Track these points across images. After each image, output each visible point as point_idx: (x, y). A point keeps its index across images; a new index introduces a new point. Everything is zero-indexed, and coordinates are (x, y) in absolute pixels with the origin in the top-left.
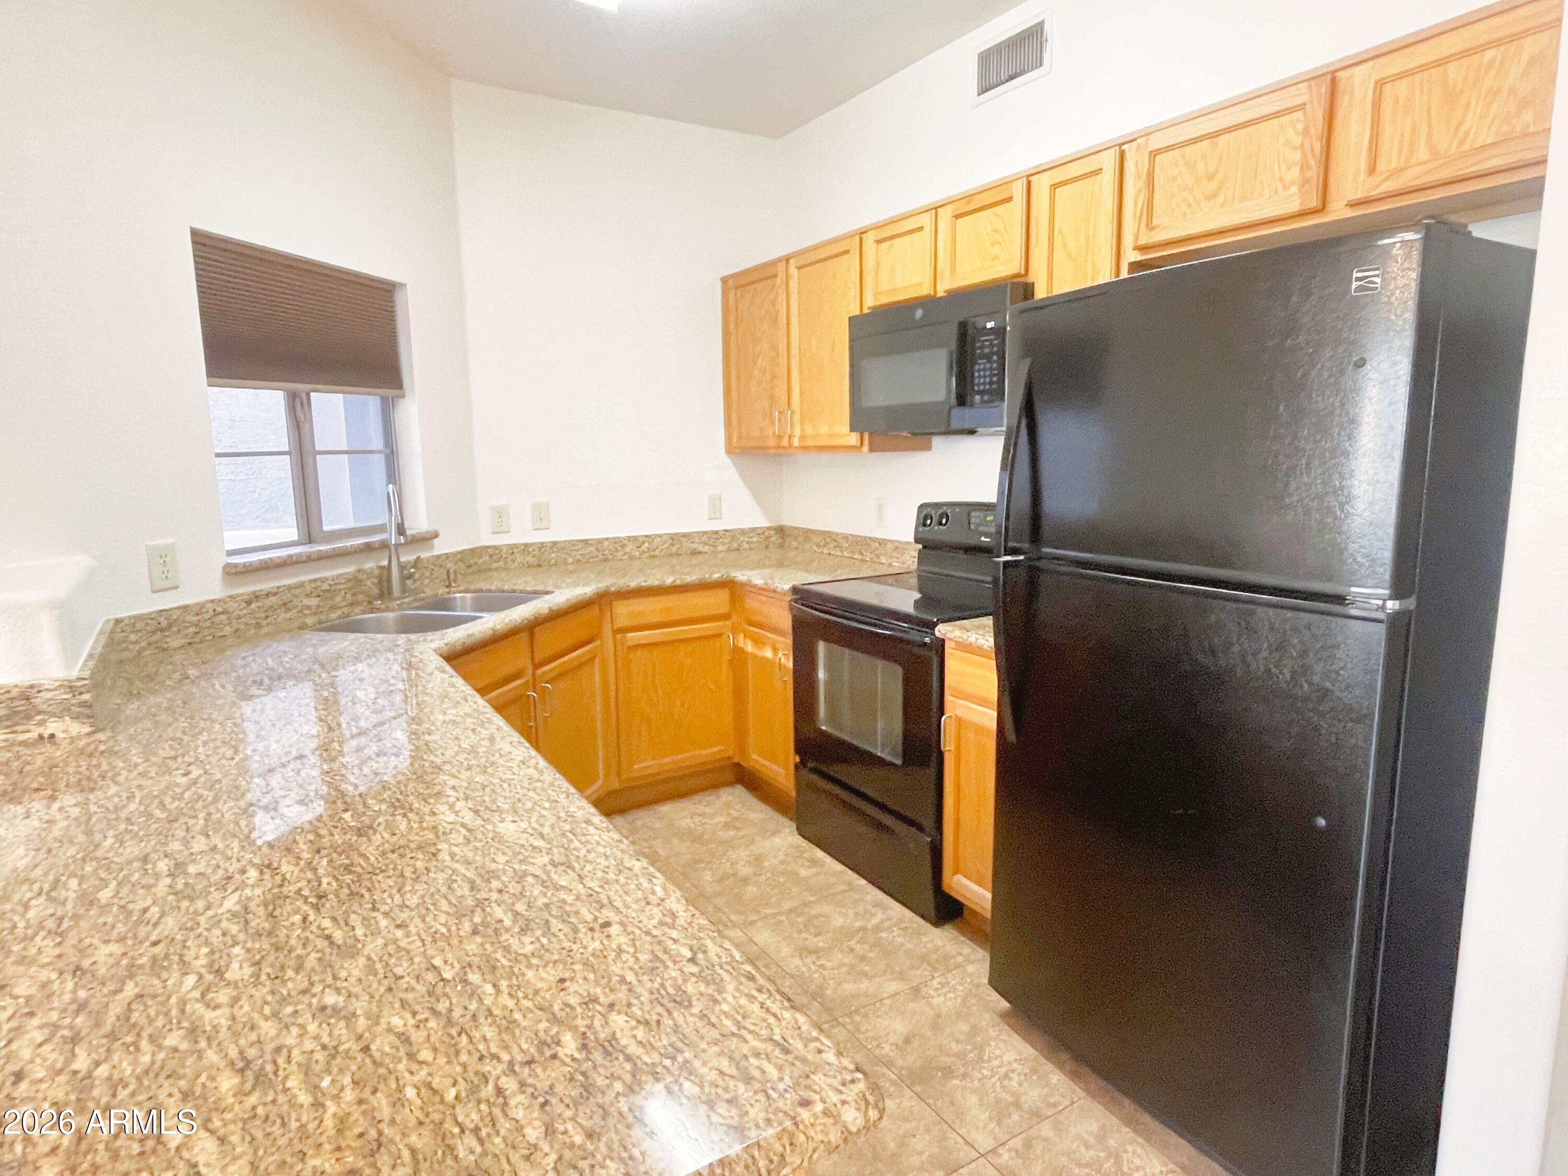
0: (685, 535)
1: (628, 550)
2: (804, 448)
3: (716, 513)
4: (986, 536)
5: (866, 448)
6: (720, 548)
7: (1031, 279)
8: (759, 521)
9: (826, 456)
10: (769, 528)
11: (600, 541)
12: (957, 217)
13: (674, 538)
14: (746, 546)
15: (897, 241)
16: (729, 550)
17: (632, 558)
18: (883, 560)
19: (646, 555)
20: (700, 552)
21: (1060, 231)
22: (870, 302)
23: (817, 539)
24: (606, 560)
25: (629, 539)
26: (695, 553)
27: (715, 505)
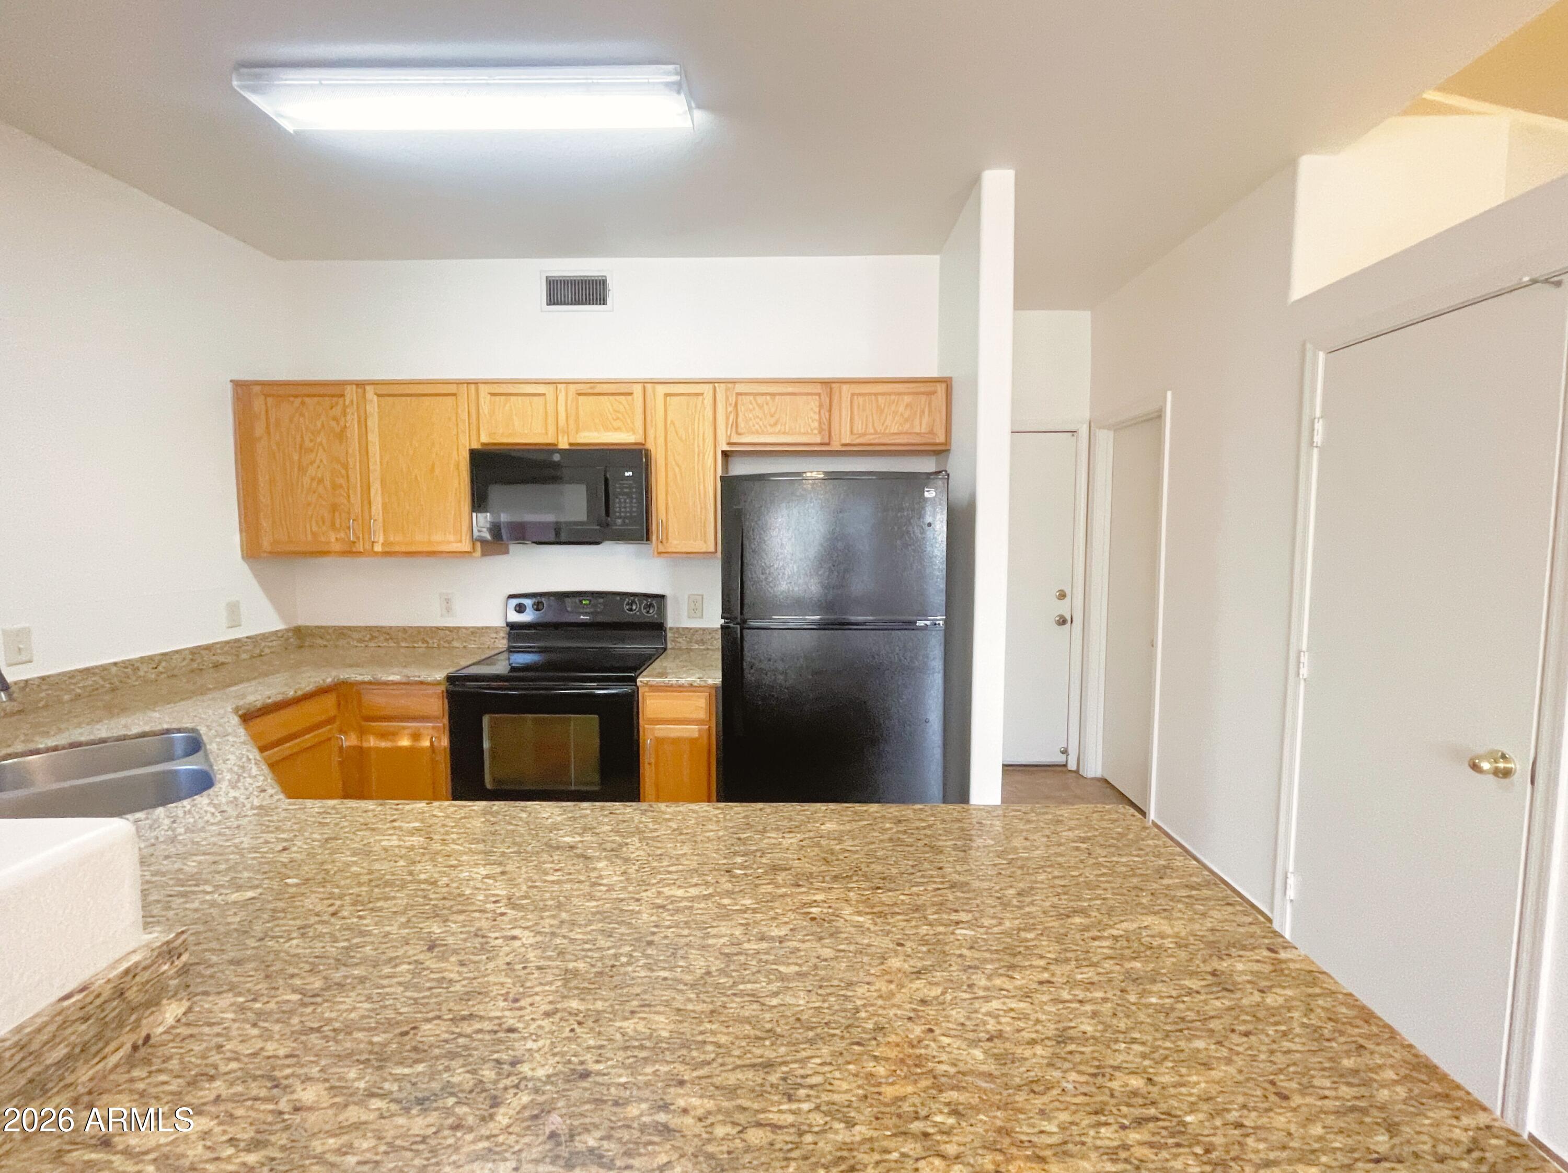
0: (208, 648)
1: (141, 673)
2: (386, 554)
3: (234, 623)
4: (585, 614)
5: (478, 553)
6: (244, 656)
7: (650, 446)
8: (277, 625)
9: (420, 561)
10: (287, 630)
11: (104, 668)
12: (580, 394)
13: (195, 652)
14: (267, 651)
15: (512, 398)
16: (252, 657)
17: (146, 681)
18: (455, 644)
19: (163, 676)
20: (223, 664)
21: (673, 423)
22: (484, 439)
23: (356, 635)
24: (113, 690)
25: (142, 660)
26: (217, 666)
27: (233, 609)
